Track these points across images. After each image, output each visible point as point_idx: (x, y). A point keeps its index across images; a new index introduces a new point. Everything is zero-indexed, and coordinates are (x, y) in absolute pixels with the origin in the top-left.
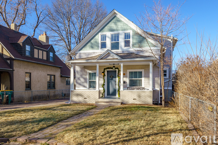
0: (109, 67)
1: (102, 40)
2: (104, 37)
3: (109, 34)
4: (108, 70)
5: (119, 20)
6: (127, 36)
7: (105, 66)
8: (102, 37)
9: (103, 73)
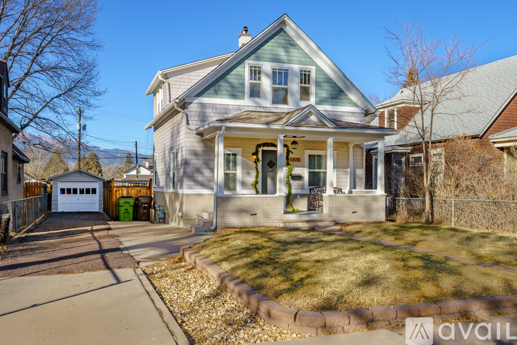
0: (269, 142)
1: (251, 79)
2: (256, 72)
3: (267, 67)
4: (266, 148)
5: (292, 42)
6: (305, 77)
7: (258, 139)
8: (251, 70)
9: (253, 154)
